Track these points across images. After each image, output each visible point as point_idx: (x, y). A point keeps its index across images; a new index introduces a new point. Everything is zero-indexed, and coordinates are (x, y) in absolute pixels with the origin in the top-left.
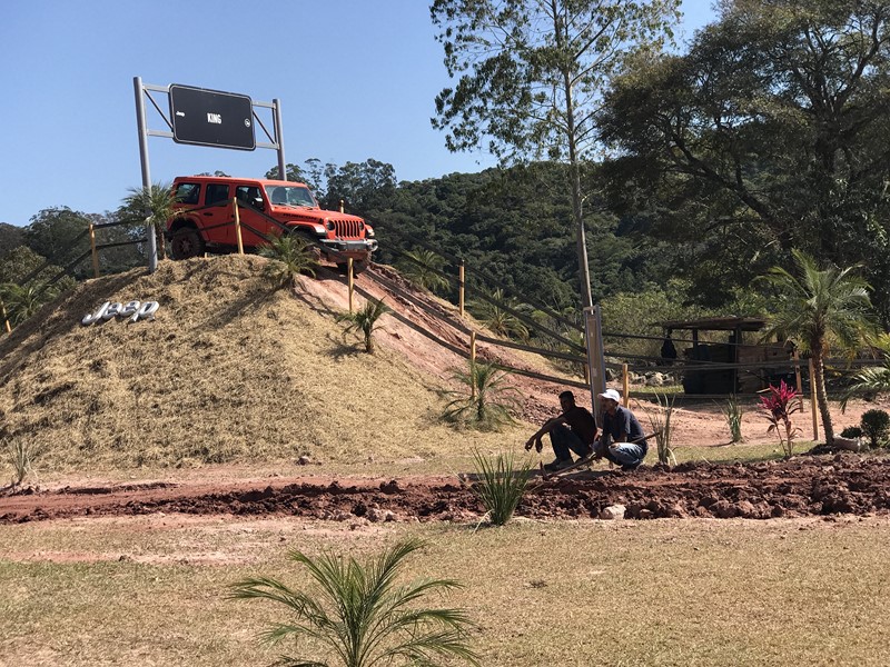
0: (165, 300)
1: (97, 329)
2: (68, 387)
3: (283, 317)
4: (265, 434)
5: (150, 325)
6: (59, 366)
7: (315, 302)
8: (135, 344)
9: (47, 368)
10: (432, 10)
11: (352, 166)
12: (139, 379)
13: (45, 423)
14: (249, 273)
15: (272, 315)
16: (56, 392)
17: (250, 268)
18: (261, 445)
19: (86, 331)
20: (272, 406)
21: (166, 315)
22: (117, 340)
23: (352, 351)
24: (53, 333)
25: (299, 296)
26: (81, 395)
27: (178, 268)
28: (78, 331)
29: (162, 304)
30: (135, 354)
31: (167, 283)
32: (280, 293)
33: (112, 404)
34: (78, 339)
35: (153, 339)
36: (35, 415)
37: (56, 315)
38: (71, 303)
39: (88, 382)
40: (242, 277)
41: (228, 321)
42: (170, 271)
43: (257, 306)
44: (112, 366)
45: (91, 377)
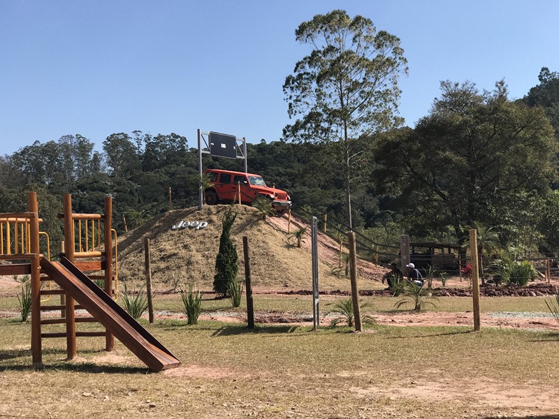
0: (210, 222)
1: (180, 232)
2: (175, 254)
3: (264, 232)
4: (268, 276)
5: (206, 232)
6: (168, 246)
7: (274, 226)
8: (201, 239)
9: (162, 246)
10: (284, 87)
11: (161, 136)
12: (206, 253)
13: (168, 268)
14: (245, 212)
15: (259, 230)
16: (170, 256)
17: (246, 211)
18: (267, 280)
19: (175, 232)
20: (268, 266)
21: (212, 228)
22: (192, 237)
23: (292, 246)
24: (158, 232)
25: (268, 223)
26: (183, 258)
27: (213, 208)
28: (170, 232)
29: (209, 223)
30: (201, 242)
31: (209, 214)
32: (260, 222)
33: (197, 262)
34: (172, 235)
35: (209, 237)
36: (163, 265)
37: (157, 225)
38: (164, 220)
39: (183, 252)
40: (243, 214)
41: (240, 232)
42: (209, 209)
43: (251, 226)
44: (193, 247)
45: (184, 251)
